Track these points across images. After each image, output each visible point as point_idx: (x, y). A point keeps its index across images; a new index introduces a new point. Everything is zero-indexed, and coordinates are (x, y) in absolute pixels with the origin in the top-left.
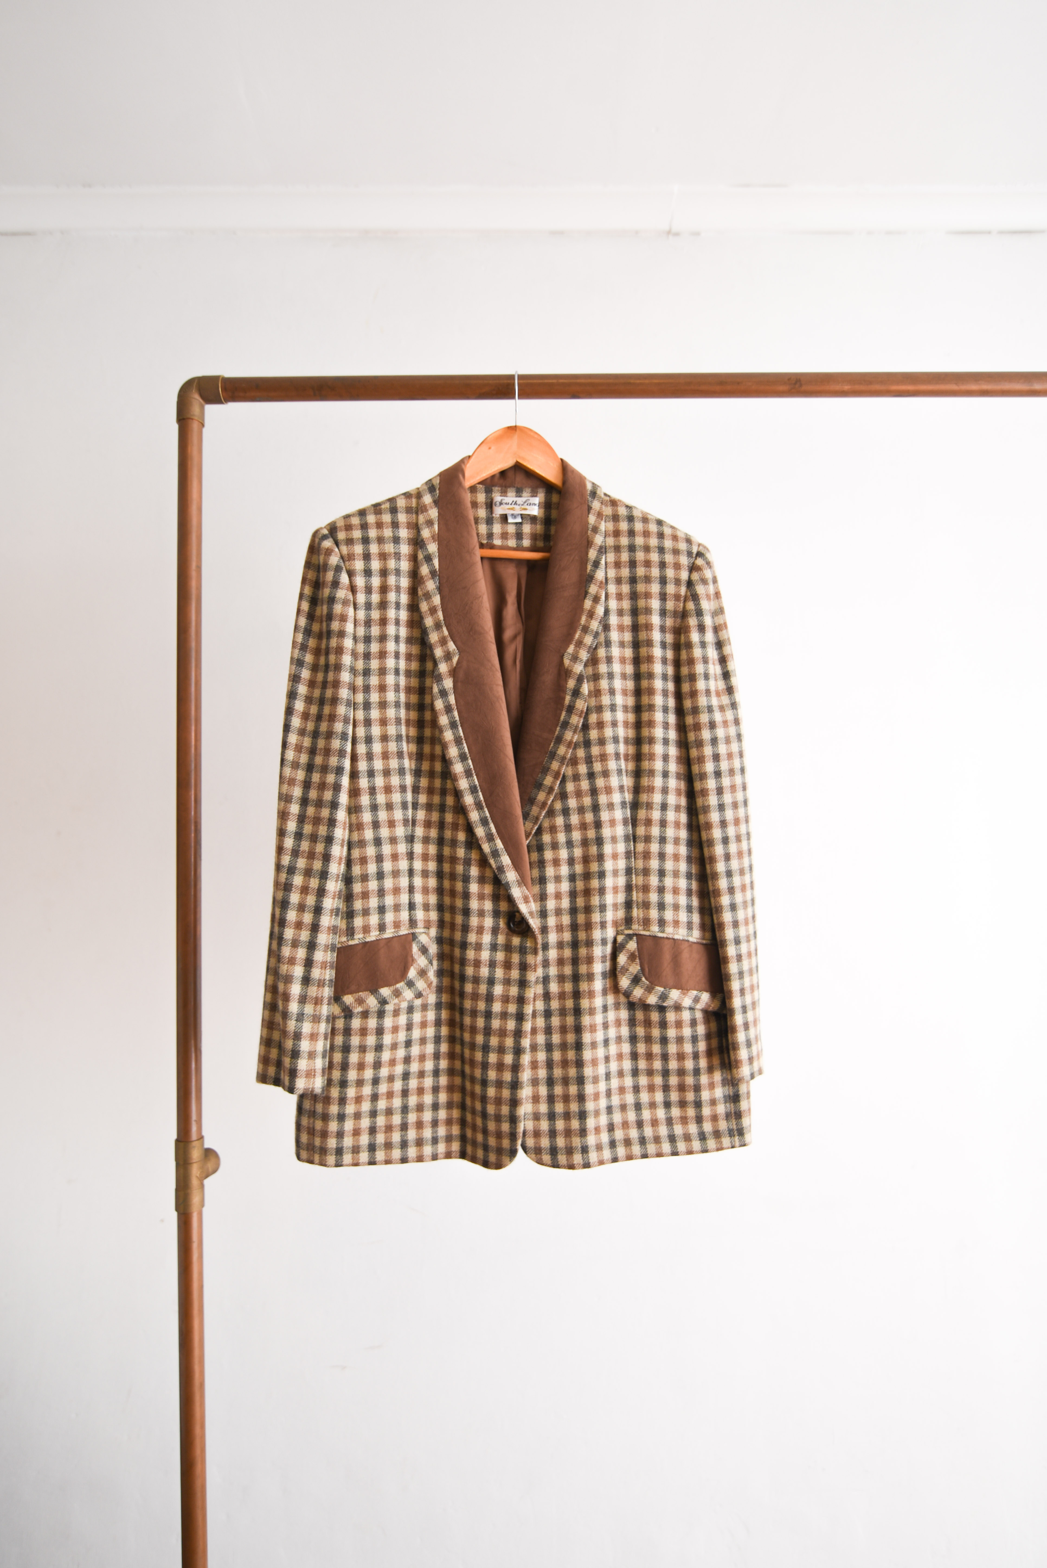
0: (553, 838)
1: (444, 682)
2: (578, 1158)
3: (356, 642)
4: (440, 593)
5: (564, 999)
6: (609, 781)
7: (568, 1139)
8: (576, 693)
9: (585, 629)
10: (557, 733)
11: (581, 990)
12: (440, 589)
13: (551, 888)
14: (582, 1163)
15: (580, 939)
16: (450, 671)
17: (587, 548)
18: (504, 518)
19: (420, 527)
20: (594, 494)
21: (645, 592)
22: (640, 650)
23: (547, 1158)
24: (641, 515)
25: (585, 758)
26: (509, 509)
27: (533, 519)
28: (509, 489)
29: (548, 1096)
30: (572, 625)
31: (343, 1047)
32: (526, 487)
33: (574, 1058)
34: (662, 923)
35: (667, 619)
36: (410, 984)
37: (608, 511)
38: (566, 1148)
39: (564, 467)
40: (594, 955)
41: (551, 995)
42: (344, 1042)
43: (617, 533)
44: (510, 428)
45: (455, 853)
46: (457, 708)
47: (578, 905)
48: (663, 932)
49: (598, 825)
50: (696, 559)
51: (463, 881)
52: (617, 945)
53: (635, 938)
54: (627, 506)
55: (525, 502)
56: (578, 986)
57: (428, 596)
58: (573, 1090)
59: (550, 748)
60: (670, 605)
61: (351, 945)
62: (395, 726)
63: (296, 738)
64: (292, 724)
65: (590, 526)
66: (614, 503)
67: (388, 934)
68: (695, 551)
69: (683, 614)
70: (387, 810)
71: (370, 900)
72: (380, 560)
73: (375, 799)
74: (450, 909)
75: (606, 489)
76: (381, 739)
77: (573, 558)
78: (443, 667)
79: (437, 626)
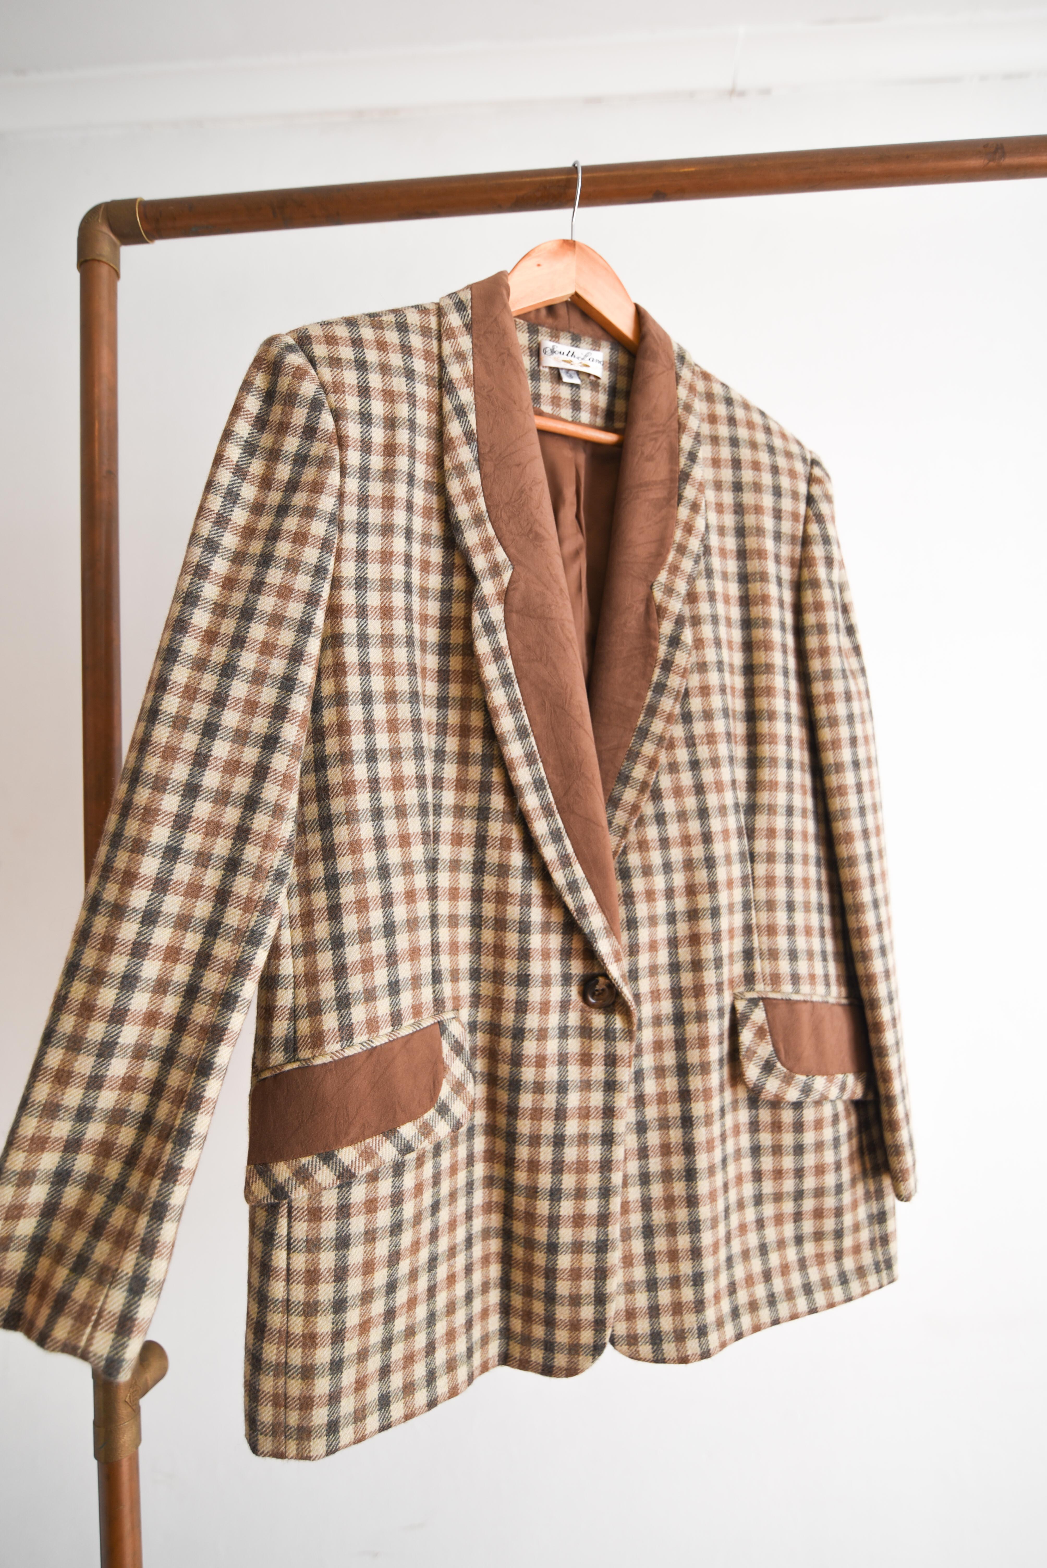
0: (643, 859)
1: (490, 610)
2: (692, 1346)
4: (480, 468)
5: (666, 1103)
6: (719, 773)
7: (678, 1318)
8: (675, 642)
9: (682, 550)
10: (648, 700)
11: (692, 1088)
12: (480, 462)
13: (644, 935)
14: (699, 1353)
15: (686, 1010)
16: (498, 594)
17: (679, 432)
18: (556, 375)
19: (446, 360)
20: (682, 358)
21: (757, 506)
22: (749, 586)
23: (646, 1349)
24: (740, 399)
25: (686, 738)
26: (565, 361)
27: (594, 383)
28: (561, 334)
29: (645, 1255)
30: (662, 543)
31: (337, 1239)
32: (584, 335)
33: (684, 1193)
34: (795, 979)
35: (783, 545)
36: (443, 1110)
37: (700, 386)
38: (675, 1332)
39: (640, 315)
40: (709, 1034)
41: (647, 1098)
42: (339, 1231)
43: (713, 419)
44: (565, 242)
45: (506, 885)
46: (511, 654)
47: (680, 959)
48: (797, 992)
49: (707, 838)
50: (812, 468)
51: (519, 932)
52: (738, 1015)
53: (761, 1003)
54: (723, 385)
55: (586, 356)
56: (686, 1082)
57: (460, 470)
58: (683, 1241)
59: (639, 723)
60: (786, 527)
61: (348, 1057)
62: (408, 677)
65: (681, 403)
66: (706, 376)
67: (406, 1029)
68: (809, 457)
69: (806, 541)
70: (397, 817)
71: (375, 973)
72: (385, 401)
73: (379, 799)
74: (494, 977)
75: (695, 356)
76: (386, 697)
77: (658, 444)
78: (488, 587)
79: (478, 520)
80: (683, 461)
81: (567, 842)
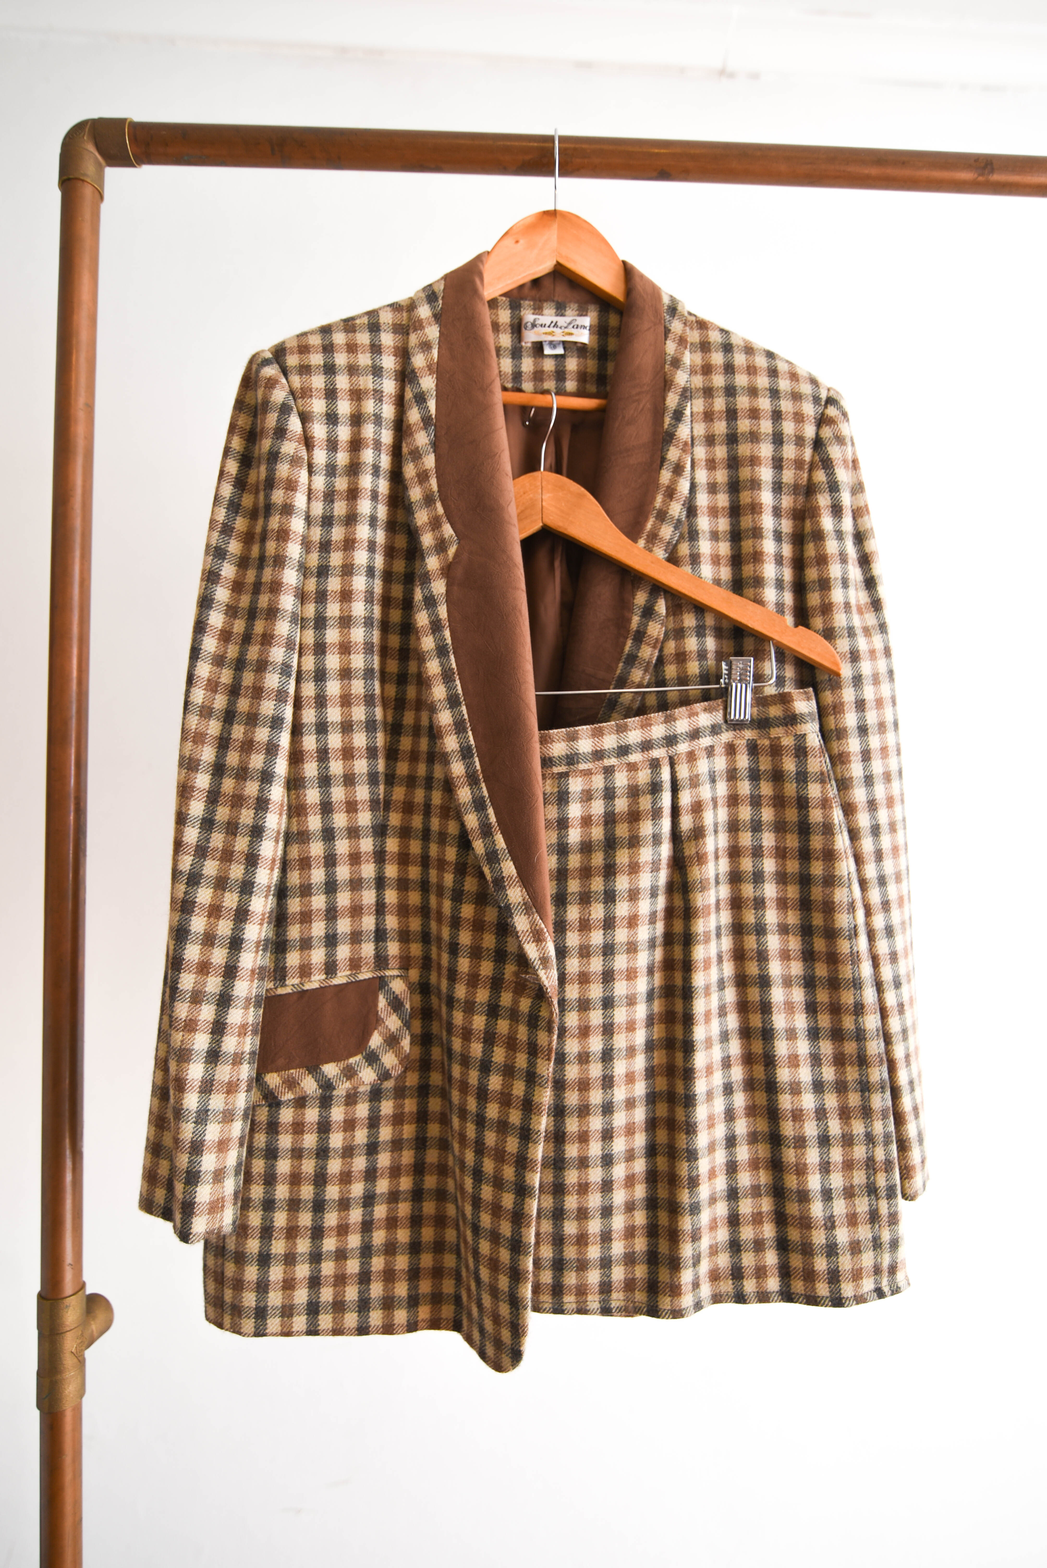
3: (309, 525)
4: (435, 451)
8: (648, 613)
9: (662, 516)
12: (435, 445)
16: (442, 568)
17: (665, 390)
18: (538, 348)
19: (411, 352)
20: (673, 310)
21: (751, 456)
22: (742, 543)
24: (742, 344)
26: (546, 333)
27: (581, 350)
28: (545, 304)
32: (570, 302)
35: (783, 497)
37: (694, 336)
39: (629, 273)
43: (707, 370)
44: (548, 213)
46: (450, 625)
50: (827, 408)
54: (722, 330)
55: (570, 324)
57: (416, 455)
60: (788, 476)
61: (283, 996)
62: (363, 656)
63: (208, 670)
64: (203, 647)
65: (669, 358)
66: (702, 325)
67: (340, 979)
68: (824, 395)
69: (810, 490)
70: (345, 785)
71: (313, 925)
72: (352, 400)
73: (327, 768)
75: (691, 304)
76: (340, 674)
77: (644, 405)
78: (433, 563)
79: (429, 500)
80: (668, 421)
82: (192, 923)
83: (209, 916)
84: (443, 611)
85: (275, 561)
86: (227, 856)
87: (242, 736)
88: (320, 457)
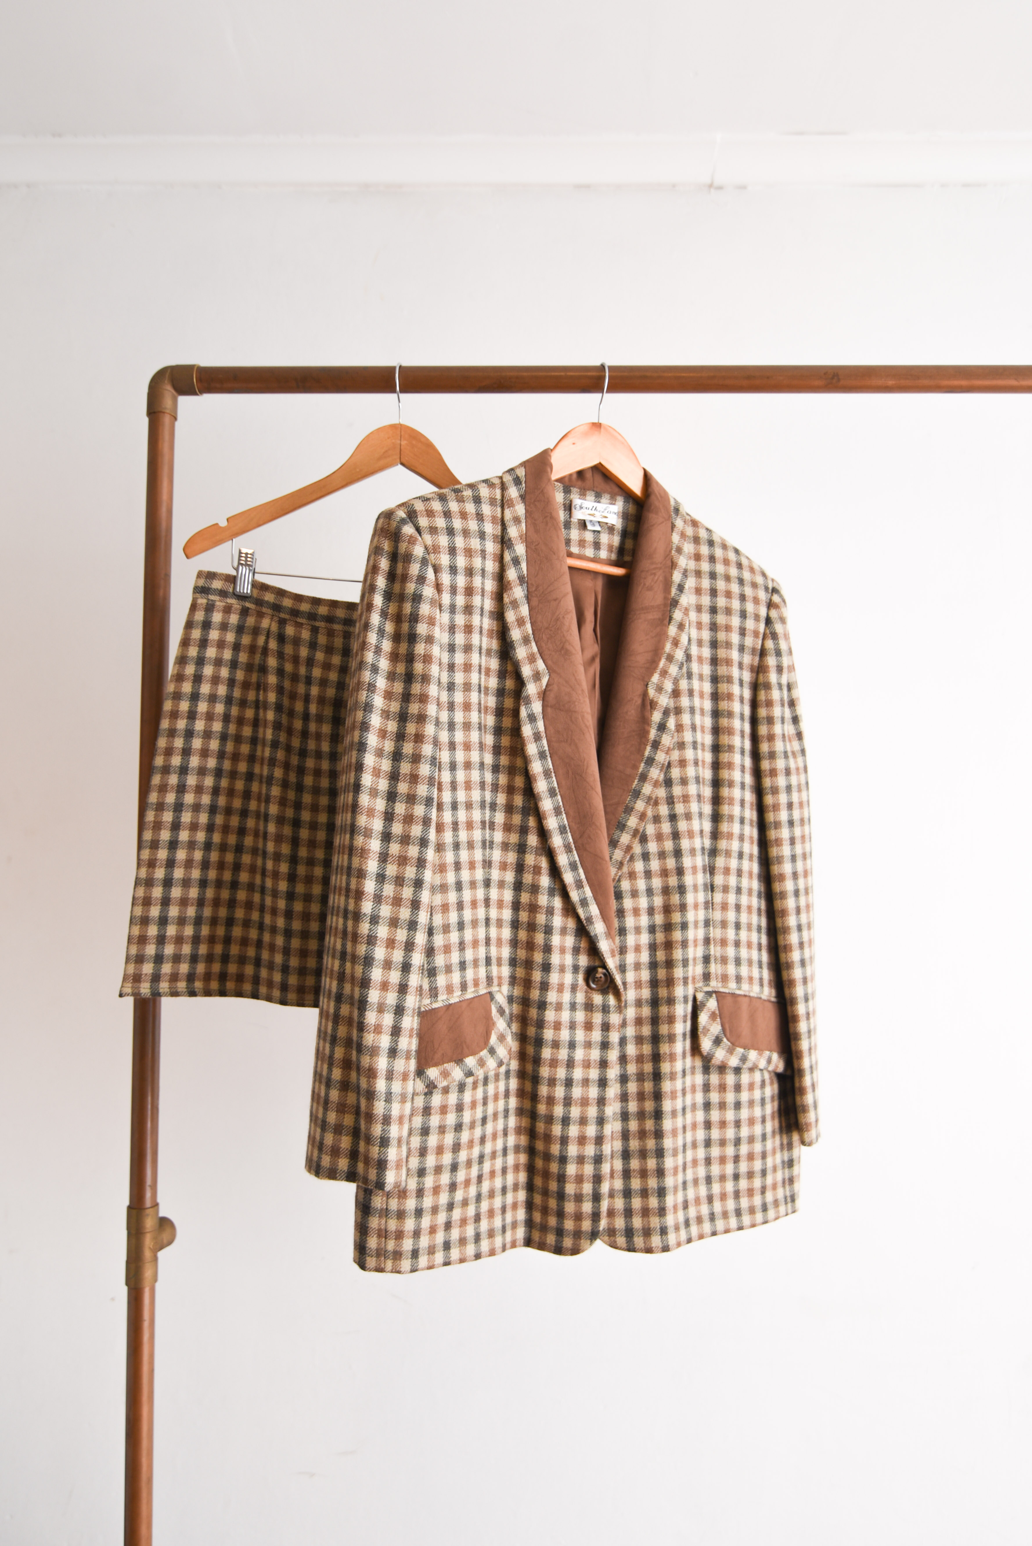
0: (632, 885)
1: (533, 705)
2: (656, 1241)
3: (441, 650)
4: (528, 603)
5: (642, 1062)
6: (691, 825)
7: (646, 1219)
8: (662, 727)
9: (670, 658)
10: (641, 770)
11: (662, 1052)
12: (528, 598)
13: (631, 940)
14: (660, 1247)
15: (660, 996)
16: (539, 693)
17: (672, 569)
18: (583, 525)
19: (507, 523)
20: (677, 510)
21: (726, 625)
22: (719, 685)
23: (621, 1240)
24: (719, 541)
25: (667, 798)
26: (590, 515)
27: (611, 529)
28: (588, 492)
29: (623, 1171)
30: (656, 653)
31: (422, 1129)
32: (604, 492)
33: (653, 1128)
34: (738, 979)
35: (745, 655)
36: (492, 1051)
37: (690, 531)
38: (643, 1229)
39: (646, 479)
40: (676, 1014)
41: (628, 1058)
42: (424, 1123)
43: (697, 557)
44: (594, 424)
45: (536, 900)
46: (546, 736)
47: (658, 959)
48: (739, 988)
49: (680, 871)
50: (772, 595)
51: (545, 933)
52: (698, 1003)
53: (714, 995)
54: (707, 529)
55: (605, 509)
56: (658, 1048)
57: (515, 604)
58: (651, 1163)
59: (634, 786)
60: (748, 641)
61: (433, 1008)
62: (479, 752)
65: (674, 546)
66: (695, 523)
67: (470, 994)
68: (770, 586)
69: (763, 653)
70: (468, 849)
71: (452, 954)
72: (466, 556)
73: (457, 836)
74: (526, 964)
75: (687, 508)
76: (464, 766)
77: (656, 578)
78: (532, 689)
79: (526, 640)
80: (674, 591)
81: (581, 871)
82: (376, 952)
83: (387, 947)
84: (541, 725)
85: (422, 679)
86: (397, 902)
87: (404, 811)
88: (446, 599)
